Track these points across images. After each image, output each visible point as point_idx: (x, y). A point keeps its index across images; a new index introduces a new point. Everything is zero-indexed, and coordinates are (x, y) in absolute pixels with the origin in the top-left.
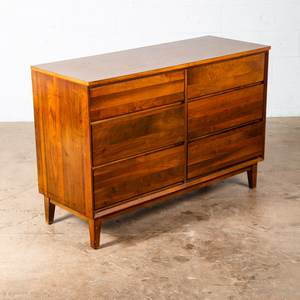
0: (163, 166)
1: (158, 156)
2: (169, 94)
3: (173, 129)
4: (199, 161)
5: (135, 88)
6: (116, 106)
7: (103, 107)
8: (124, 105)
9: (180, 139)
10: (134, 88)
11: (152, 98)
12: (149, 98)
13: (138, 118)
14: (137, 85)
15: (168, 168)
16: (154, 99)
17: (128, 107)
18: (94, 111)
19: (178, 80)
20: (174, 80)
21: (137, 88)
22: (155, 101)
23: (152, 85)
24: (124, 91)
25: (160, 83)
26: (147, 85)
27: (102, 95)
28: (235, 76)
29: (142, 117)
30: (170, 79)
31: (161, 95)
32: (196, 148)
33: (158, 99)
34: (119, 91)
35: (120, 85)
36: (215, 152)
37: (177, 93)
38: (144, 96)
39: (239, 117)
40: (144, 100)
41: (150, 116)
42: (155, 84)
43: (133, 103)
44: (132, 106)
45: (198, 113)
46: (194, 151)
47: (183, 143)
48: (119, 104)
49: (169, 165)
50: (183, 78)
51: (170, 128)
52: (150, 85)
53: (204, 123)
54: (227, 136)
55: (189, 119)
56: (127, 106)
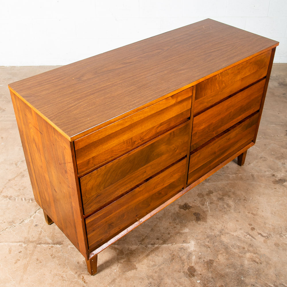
0: (164, 184)
1: (159, 177)
2: (174, 115)
3: (176, 148)
4: (200, 166)
5: (135, 121)
6: (111, 148)
7: (94, 155)
8: (121, 143)
9: (183, 155)
10: (133, 122)
11: (155, 126)
12: (151, 126)
13: (137, 151)
14: (138, 117)
15: (169, 184)
16: (157, 126)
17: (126, 144)
18: (82, 163)
19: (185, 99)
20: (181, 100)
21: (137, 120)
22: (157, 128)
23: (155, 112)
24: (121, 129)
25: (165, 107)
26: (149, 114)
27: (91, 142)
28: (242, 79)
29: (143, 148)
30: (177, 99)
31: (166, 120)
32: (198, 156)
33: (161, 124)
34: (114, 131)
35: (116, 124)
36: (215, 153)
37: (183, 112)
38: (145, 127)
39: (240, 115)
40: (146, 131)
41: (152, 144)
42: (159, 110)
43: (131, 139)
44: (131, 142)
45: (203, 124)
46: (196, 160)
47: (186, 156)
48: (114, 145)
49: (170, 181)
50: (190, 94)
51: (173, 148)
52: (153, 112)
53: (207, 131)
54: (227, 135)
55: (194, 132)
56: (124, 144)
